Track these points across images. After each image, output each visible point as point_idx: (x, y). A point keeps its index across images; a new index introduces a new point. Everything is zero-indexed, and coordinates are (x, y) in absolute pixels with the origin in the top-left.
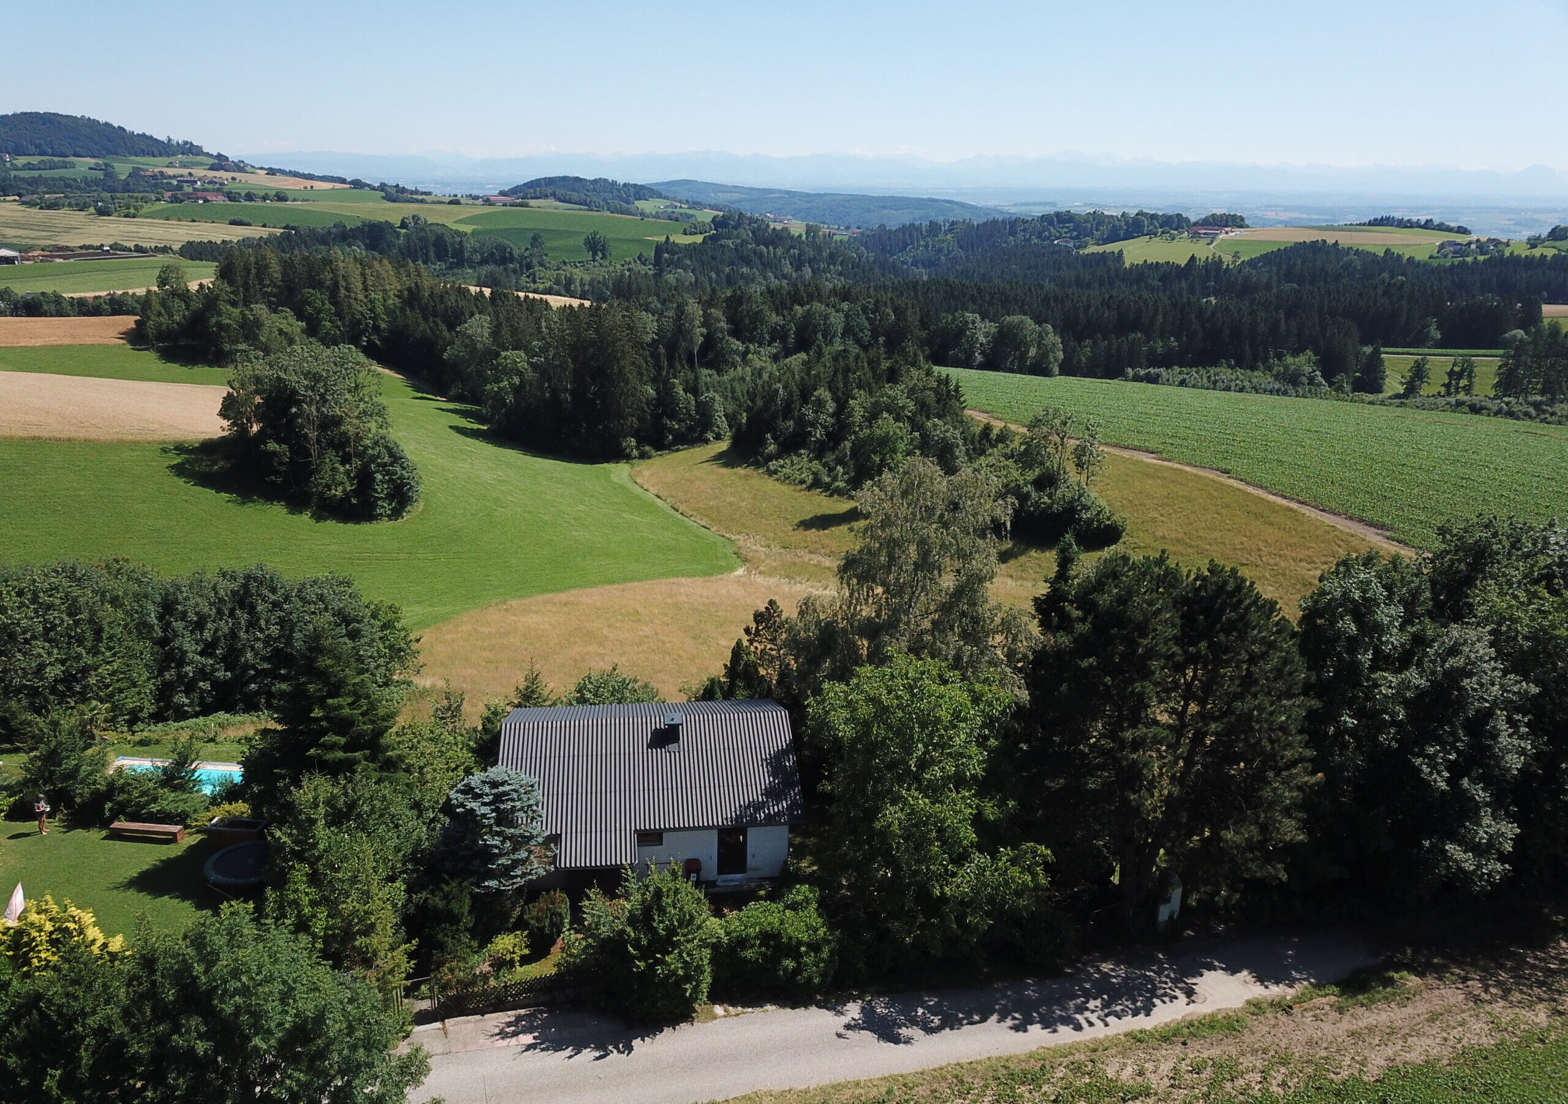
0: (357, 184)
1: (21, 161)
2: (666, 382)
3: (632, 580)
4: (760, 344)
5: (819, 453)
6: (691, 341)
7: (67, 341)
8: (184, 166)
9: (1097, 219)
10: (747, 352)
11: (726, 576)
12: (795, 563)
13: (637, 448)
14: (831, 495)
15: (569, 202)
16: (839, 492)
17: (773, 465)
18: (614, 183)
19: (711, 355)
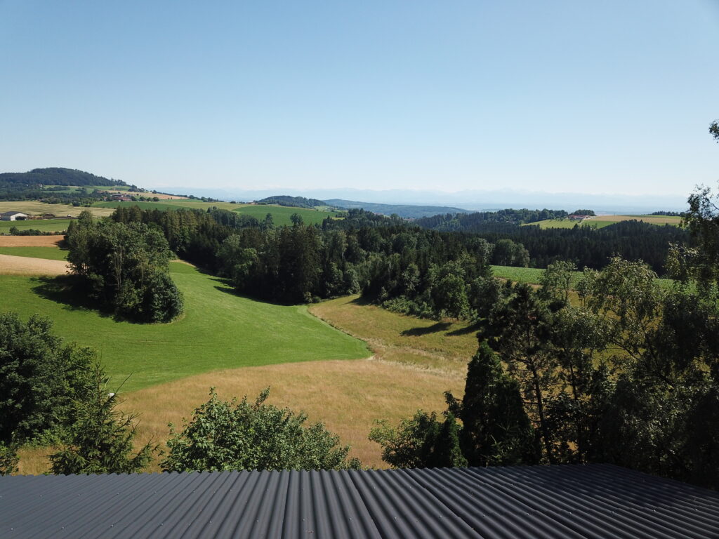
0: (192, 197)
1: (47, 187)
2: (328, 263)
3: (305, 360)
4: (375, 251)
5: (412, 296)
6: (340, 250)
7: (28, 245)
8: (117, 189)
9: (525, 212)
10: (368, 255)
11: (363, 359)
12: (404, 354)
13: (312, 297)
14: (421, 318)
15: (285, 205)
16: (426, 316)
17: (386, 303)
18: (305, 199)
19: (350, 257)
